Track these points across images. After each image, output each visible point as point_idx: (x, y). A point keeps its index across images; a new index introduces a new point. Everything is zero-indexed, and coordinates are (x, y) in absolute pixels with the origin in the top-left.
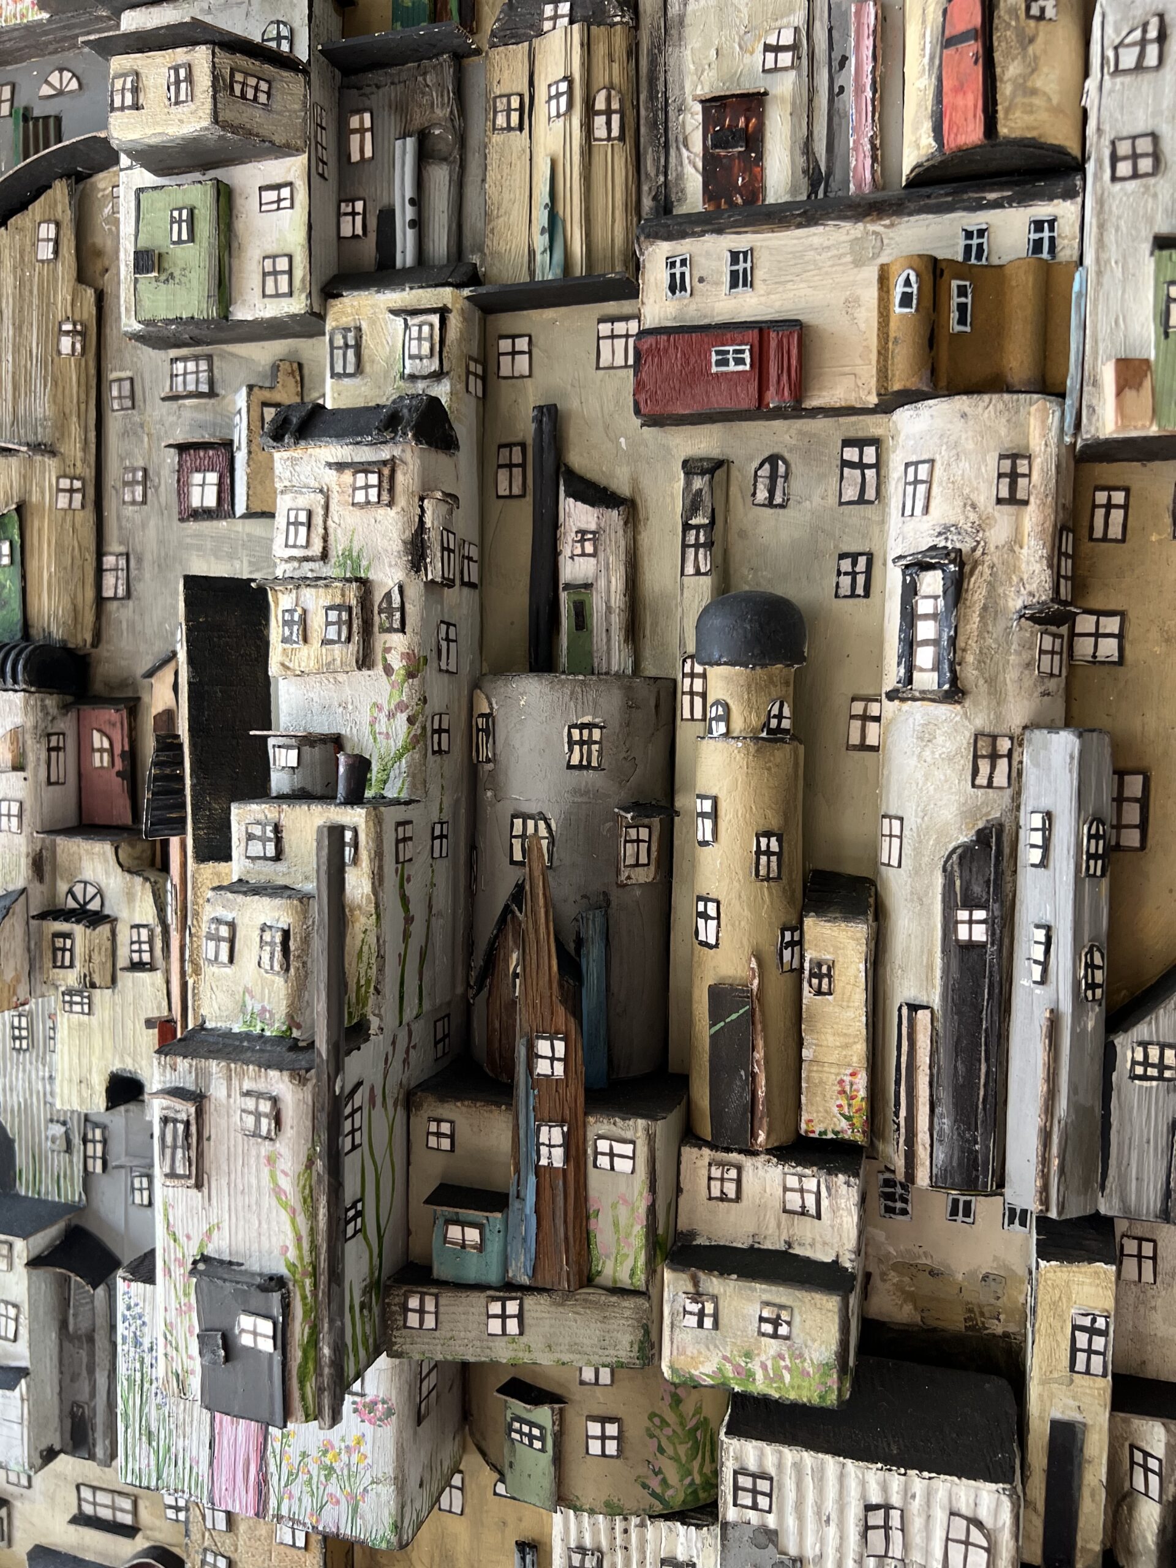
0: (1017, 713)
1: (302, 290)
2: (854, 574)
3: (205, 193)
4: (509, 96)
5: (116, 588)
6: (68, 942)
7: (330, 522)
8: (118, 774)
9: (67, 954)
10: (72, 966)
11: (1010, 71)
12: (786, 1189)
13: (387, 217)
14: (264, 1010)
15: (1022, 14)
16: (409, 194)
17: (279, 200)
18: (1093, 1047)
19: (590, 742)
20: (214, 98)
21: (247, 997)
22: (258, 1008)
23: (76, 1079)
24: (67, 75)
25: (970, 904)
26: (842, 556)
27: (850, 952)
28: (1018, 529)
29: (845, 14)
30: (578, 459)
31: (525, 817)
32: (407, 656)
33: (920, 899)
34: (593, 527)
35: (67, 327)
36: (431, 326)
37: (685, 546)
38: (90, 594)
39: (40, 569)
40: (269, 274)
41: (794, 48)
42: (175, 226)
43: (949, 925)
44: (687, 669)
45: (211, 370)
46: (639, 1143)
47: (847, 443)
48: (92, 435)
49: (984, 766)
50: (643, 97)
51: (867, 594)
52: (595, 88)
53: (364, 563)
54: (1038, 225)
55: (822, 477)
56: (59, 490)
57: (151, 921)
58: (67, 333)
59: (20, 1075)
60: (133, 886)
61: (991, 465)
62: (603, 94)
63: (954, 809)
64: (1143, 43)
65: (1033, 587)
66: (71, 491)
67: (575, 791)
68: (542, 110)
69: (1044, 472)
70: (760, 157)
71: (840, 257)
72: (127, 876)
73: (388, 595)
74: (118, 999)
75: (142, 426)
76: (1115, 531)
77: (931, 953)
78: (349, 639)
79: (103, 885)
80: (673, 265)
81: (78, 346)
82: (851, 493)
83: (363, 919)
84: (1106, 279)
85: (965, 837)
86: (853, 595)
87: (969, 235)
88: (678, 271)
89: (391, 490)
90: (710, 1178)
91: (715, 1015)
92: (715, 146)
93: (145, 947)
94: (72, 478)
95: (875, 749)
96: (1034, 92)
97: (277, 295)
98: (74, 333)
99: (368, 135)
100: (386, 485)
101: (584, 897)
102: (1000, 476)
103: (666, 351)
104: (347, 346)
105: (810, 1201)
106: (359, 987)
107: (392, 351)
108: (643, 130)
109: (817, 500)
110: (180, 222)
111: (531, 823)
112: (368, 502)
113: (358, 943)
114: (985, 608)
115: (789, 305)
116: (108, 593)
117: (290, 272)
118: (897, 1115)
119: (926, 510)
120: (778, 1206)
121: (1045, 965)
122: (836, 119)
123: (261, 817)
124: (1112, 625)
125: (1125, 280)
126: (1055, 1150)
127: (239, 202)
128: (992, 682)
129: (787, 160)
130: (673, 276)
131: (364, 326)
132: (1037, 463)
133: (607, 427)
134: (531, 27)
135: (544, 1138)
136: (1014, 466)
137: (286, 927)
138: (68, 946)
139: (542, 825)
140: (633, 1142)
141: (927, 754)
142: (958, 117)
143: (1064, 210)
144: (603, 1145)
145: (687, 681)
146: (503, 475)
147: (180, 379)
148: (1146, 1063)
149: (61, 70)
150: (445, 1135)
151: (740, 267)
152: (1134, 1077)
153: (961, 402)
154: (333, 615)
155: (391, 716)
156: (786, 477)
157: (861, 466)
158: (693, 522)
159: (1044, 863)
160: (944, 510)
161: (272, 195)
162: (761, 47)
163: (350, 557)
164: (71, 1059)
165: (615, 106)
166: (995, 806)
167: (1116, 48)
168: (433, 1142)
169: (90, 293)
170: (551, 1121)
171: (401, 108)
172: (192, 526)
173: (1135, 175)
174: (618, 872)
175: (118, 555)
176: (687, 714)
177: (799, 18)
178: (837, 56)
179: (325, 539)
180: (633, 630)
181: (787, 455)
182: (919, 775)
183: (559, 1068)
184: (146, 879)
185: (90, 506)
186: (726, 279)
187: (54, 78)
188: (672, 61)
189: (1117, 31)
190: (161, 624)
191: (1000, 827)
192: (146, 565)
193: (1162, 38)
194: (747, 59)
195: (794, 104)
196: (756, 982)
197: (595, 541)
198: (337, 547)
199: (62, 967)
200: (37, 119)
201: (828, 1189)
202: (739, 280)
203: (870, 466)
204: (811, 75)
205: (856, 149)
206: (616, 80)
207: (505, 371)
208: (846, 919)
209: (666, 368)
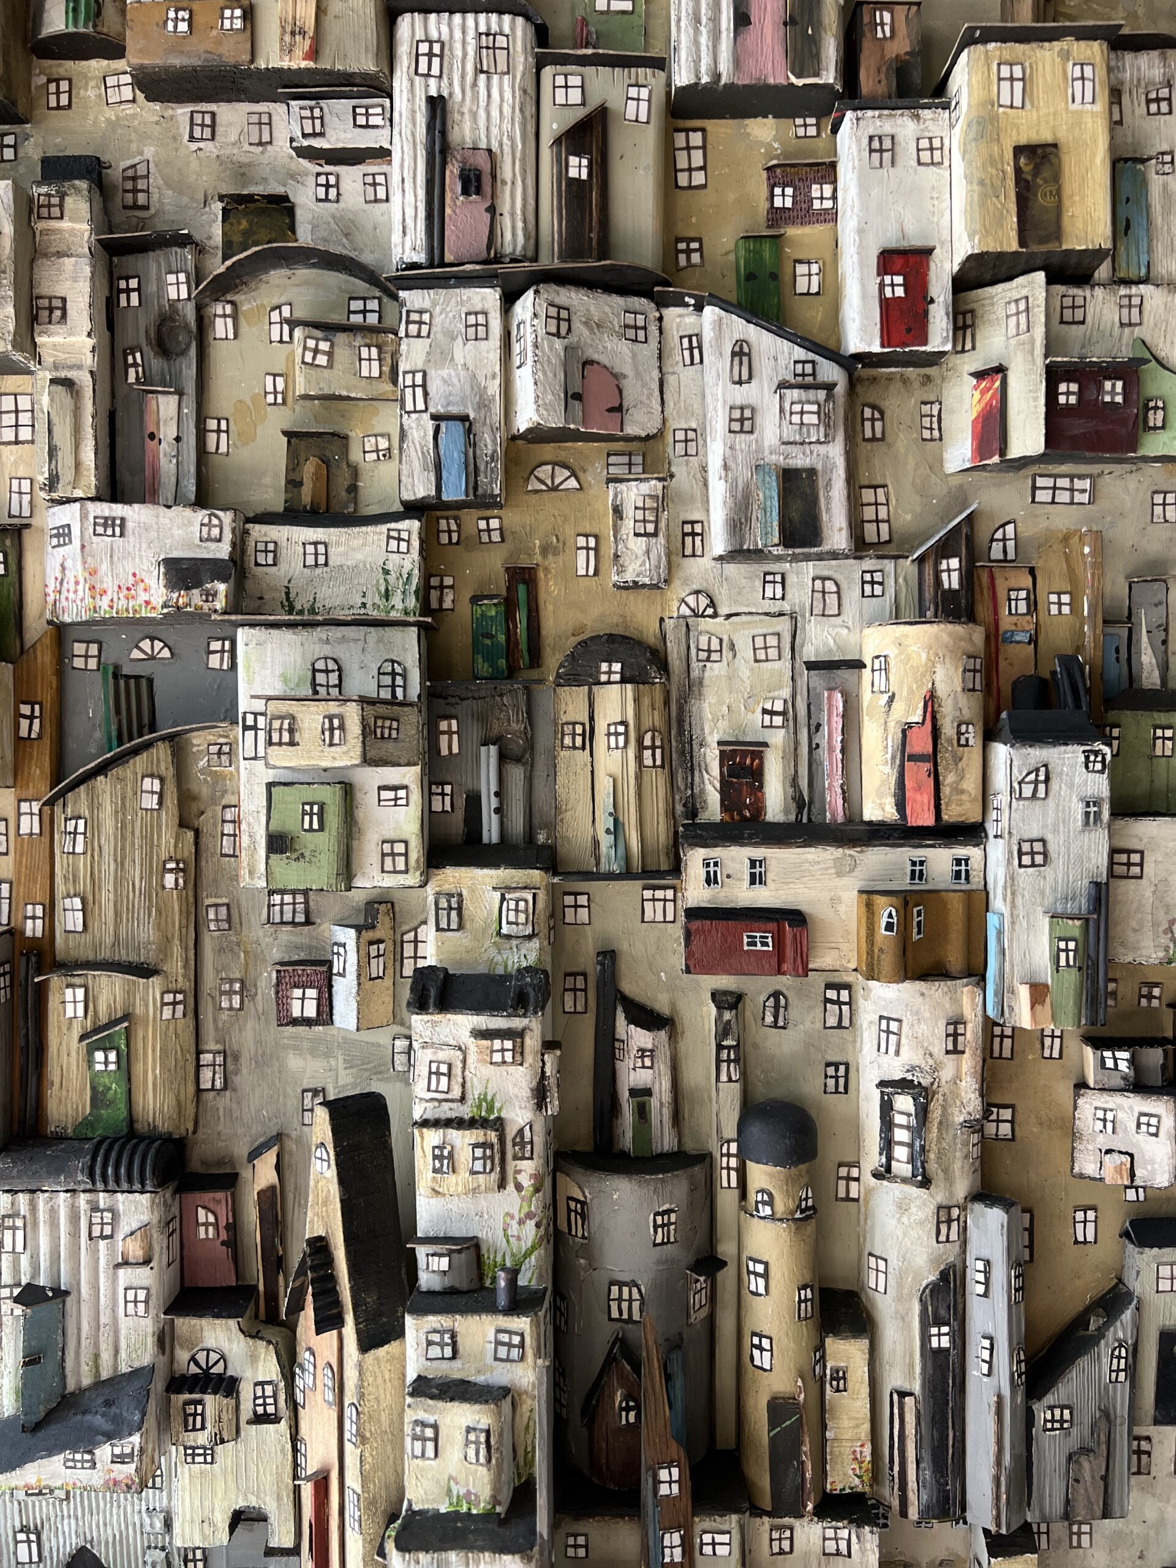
0: (962, 1188)
1: (417, 868)
2: (837, 1078)
3: (334, 793)
4: (574, 724)
5: (213, 1081)
6: (199, 1408)
7: (467, 1073)
8: (223, 1243)
9: (199, 1418)
10: (203, 1428)
11: (949, 779)
12: (825, 1539)
13: (474, 801)
14: (469, 1493)
15: (955, 743)
16: (494, 788)
17: (396, 799)
18: (1021, 1414)
19: (669, 1224)
20: (364, 742)
21: (452, 1483)
22: (462, 1491)
23: (197, 1520)
24: (158, 645)
25: (939, 1323)
26: (828, 1065)
27: (858, 1360)
28: (958, 1069)
29: (819, 696)
30: (628, 987)
31: (621, 1284)
32: (534, 1176)
33: (903, 1318)
34: (650, 1046)
35: (172, 865)
36: (526, 901)
37: (719, 1061)
38: (191, 1089)
39: (145, 1072)
40: (388, 855)
41: (784, 713)
42: (307, 818)
43: (925, 1338)
44: (725, 1151)
45: (306, 902)
46: (734, 1532)
47: (829, 986)
48: (192, 953)
49: (944, 1228)
50: (673, 732)
51: (846, 1092)
52: (643, 729)
53: (497, 1105)
54: (958, 862)
55: (810, 1009)
56: (163, 1004)
57: (274, 1378)
58: (171, 870)
59: (115, 1511)
60: (256, 1349)
61: (941, 1029)
62: (649, 734)
63: (925, 1257)
64: (1036, 782)
65: (971, 1109)
66: (174, 1003)
67: (659, 1262)
68: (600, 740)
69: (975, 1033)
70: (761, 786)
71: (827, 869)
72: (250, 1341)
73: (521, 1132)
74: (241, 1446)
75: (238, 944)
76: (1007, 1053)
77: (911, 1356)
78: (492, 1170)
79: (226, 1352)
80: (708, 865)
81: (181, 881)
82: (832, 1021)
83: (529, 1401)
84: (1017, 927)
85: (933, 1277)
86: (837, 1092)
87: (914, 863)
88: (712, 869)
89: (522, 1053)
90: (772, 1540)
91: (773, 1423)
92: (730, 776)
93: (270, 1401)
94: (175, 992)
95: (857, 1200)
96: (962, 792)
97: (395, 872)
98: (177, 870)
99: (455, 737)
100: (518, 1050)
101: (667, 1340)
102: (947, 1035)
103: (710, 931)
104: (450, 908)
105: (843, 1546)
106: (526, 1453)
107: (490, 913)
108: (674, 755)
109: (808, 1024)
110: (311, 814)
111: (625, 1290)
112: (504, 1062)
113: (525, 1420)
114: (940, 1123)
115: (791, 899)
116: (206, 1084)
117: (406, 855)
118: (891, 1469)
119: (897, 1053)
120: (819, 1550)
121: (990, 1363)
122: (814, 766)
123: (437, 1326)
124: (1007, 1114)
125: (1028, 929)
126: (1003, 1489)
127: (359, 796)
128: (946, 1171)
129: (780, 789)
130: (708, 873)
131: (465, 893)
132: (970, 1026)
133: (650, 965)
134: (591, 676)
135: (667, 1543)
136: (956, 1029)
137: (486, 1427)
138: (199, 1411)
139: (635, 1290)
140: (729, 1532)
141: (905, 1219)
142: (917, 807)
143: (973, 853)
144: (707, 1538)
145: (725, 1159)
146: (569, 997)
147: (277, 908)
148: (1053, 1421)
149: (152, 639)
150: (581, 1546)
151: (757, 870)
152: (1046, 1430)
153: (920, 985)
154: (479, 1152)
155: (521, 1222)
156: (786, 1008)
157: (838, 1003)
158: (725, 1043)
159: (986, 1295)
160: (910, 1055)
161: (391, 795)
162: (760, 710)
163: (485, 1099)
164: (192, 1503)
165: (658, 743)
166: (950, 1254)
167: (1020, 783)
168: (571, 1552)
169: (190, 835)
170: (668, 1529)
171: (483, 719)
172: (290, 1029)
173: (1033, 865)
174: (688, 1316)
175: (216, 1053)
176: (725, 1184)
177: (786, 693)
178: (813, 722)
179: (463, 1085)
180: (677, 1118)
181: (785, 992)
182: (899, 1233)
183: (675, 1488)
184: (269, 1342)
185: (190, 1014)
186: (747, 877)
187: (146, 645)
188: (694, 709)
189: (1020, 773)
190: (258, 1111)
191: (953, 1266)
192: (244, 1061)
193: (1047, 780)
194: (750, 716)
195: (784, 751)
196: (802, 1396)
197: (652, 1057)
198: (473, 1094)
199: (194, 1429)
200: (128, 677)
201: (858, 1537)
202: (756, 879)
203: (845, 1003)
204: (795, 733)
205: (830, 789)
206: (657, 723)
207: (569, 918)
208: (854, 1337)
209: (709, 944)
